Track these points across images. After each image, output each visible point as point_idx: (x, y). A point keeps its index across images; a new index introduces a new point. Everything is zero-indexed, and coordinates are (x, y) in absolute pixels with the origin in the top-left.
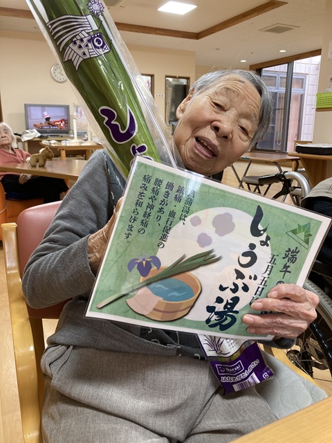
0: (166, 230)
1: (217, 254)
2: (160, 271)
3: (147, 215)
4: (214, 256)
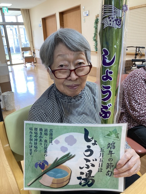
0: (46, 148)
2: (49, 166)
3: (36, 144)
4: (71, 155)
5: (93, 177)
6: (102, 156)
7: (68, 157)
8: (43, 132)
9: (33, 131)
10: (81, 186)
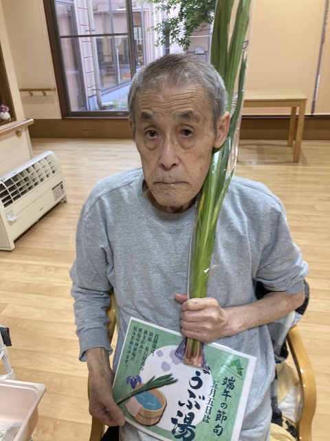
0: (144, 359)
1: (175, 377)
2: (141, 386)
3: (135, 349)
4: (172, 379)
5: (194, 427)
6: (212, 395)
7: (168, 380)
8: (147, 336)
9: (137, 332)
10: (173, 436)
